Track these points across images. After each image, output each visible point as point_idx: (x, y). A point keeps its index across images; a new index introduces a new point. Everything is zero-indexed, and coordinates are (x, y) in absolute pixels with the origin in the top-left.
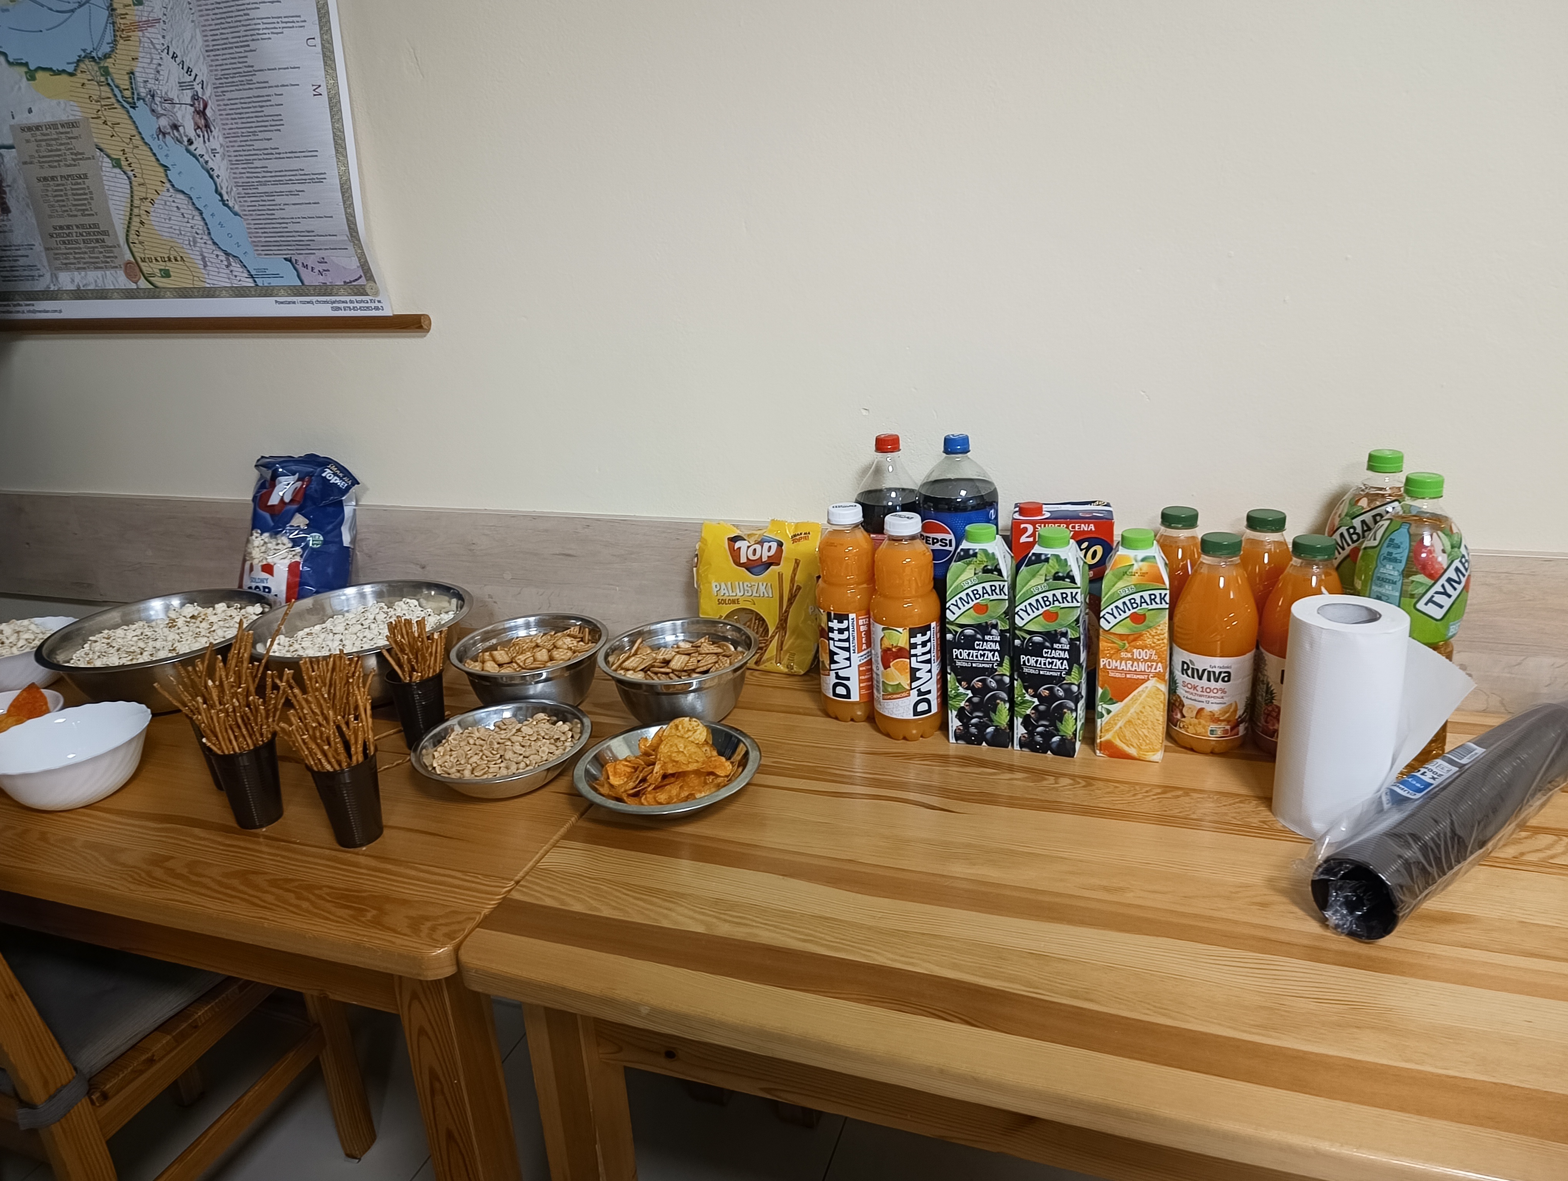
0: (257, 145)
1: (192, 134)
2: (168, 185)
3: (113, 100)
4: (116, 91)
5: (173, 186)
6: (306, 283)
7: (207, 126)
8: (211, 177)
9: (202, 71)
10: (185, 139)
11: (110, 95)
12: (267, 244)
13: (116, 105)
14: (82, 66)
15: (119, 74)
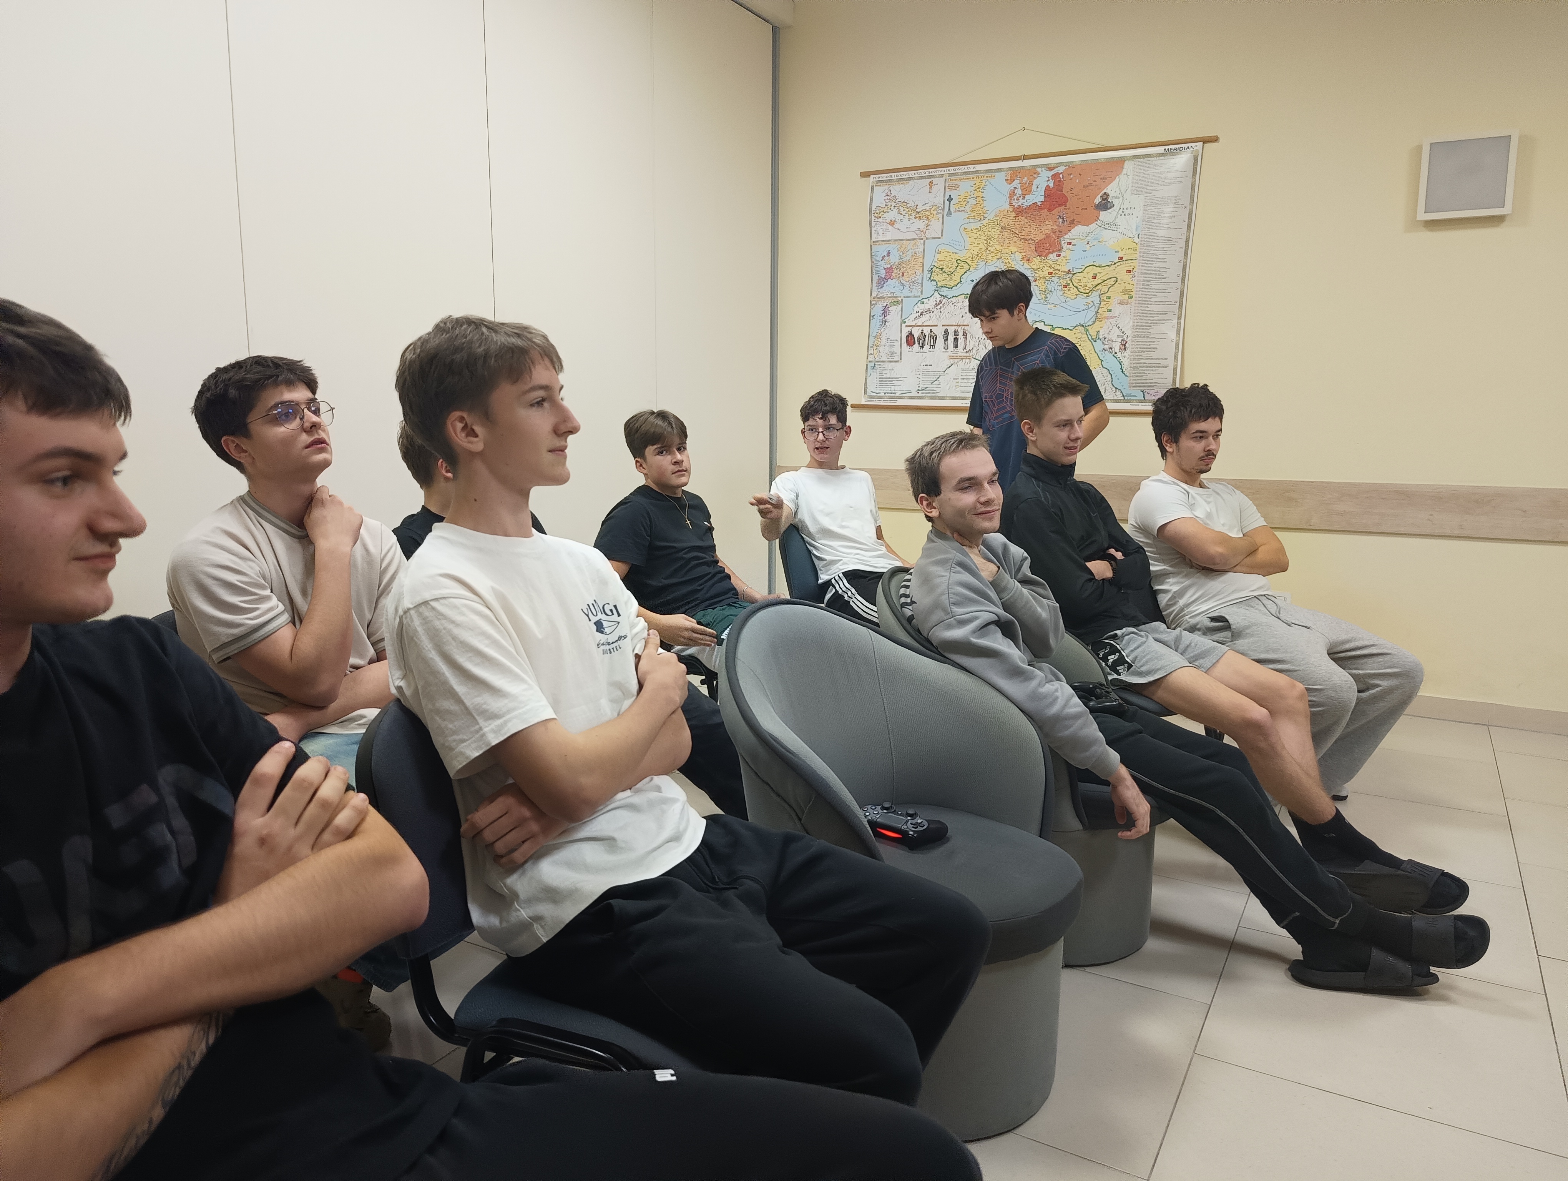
0: (1143, 355)
1: (1117, 351)
2: (1101, 366)
3: (1087, 339)
4: (1089, 336)
5: (1103, 366)
7: (1125, 349)
8: (1121, 364)
9: (1129, 332)
10: (1114, 352)
11: (1086, 337)
12: (1135, 386)
13: (1088, 341)
14: (1077, 328)
15: (1093, 332)
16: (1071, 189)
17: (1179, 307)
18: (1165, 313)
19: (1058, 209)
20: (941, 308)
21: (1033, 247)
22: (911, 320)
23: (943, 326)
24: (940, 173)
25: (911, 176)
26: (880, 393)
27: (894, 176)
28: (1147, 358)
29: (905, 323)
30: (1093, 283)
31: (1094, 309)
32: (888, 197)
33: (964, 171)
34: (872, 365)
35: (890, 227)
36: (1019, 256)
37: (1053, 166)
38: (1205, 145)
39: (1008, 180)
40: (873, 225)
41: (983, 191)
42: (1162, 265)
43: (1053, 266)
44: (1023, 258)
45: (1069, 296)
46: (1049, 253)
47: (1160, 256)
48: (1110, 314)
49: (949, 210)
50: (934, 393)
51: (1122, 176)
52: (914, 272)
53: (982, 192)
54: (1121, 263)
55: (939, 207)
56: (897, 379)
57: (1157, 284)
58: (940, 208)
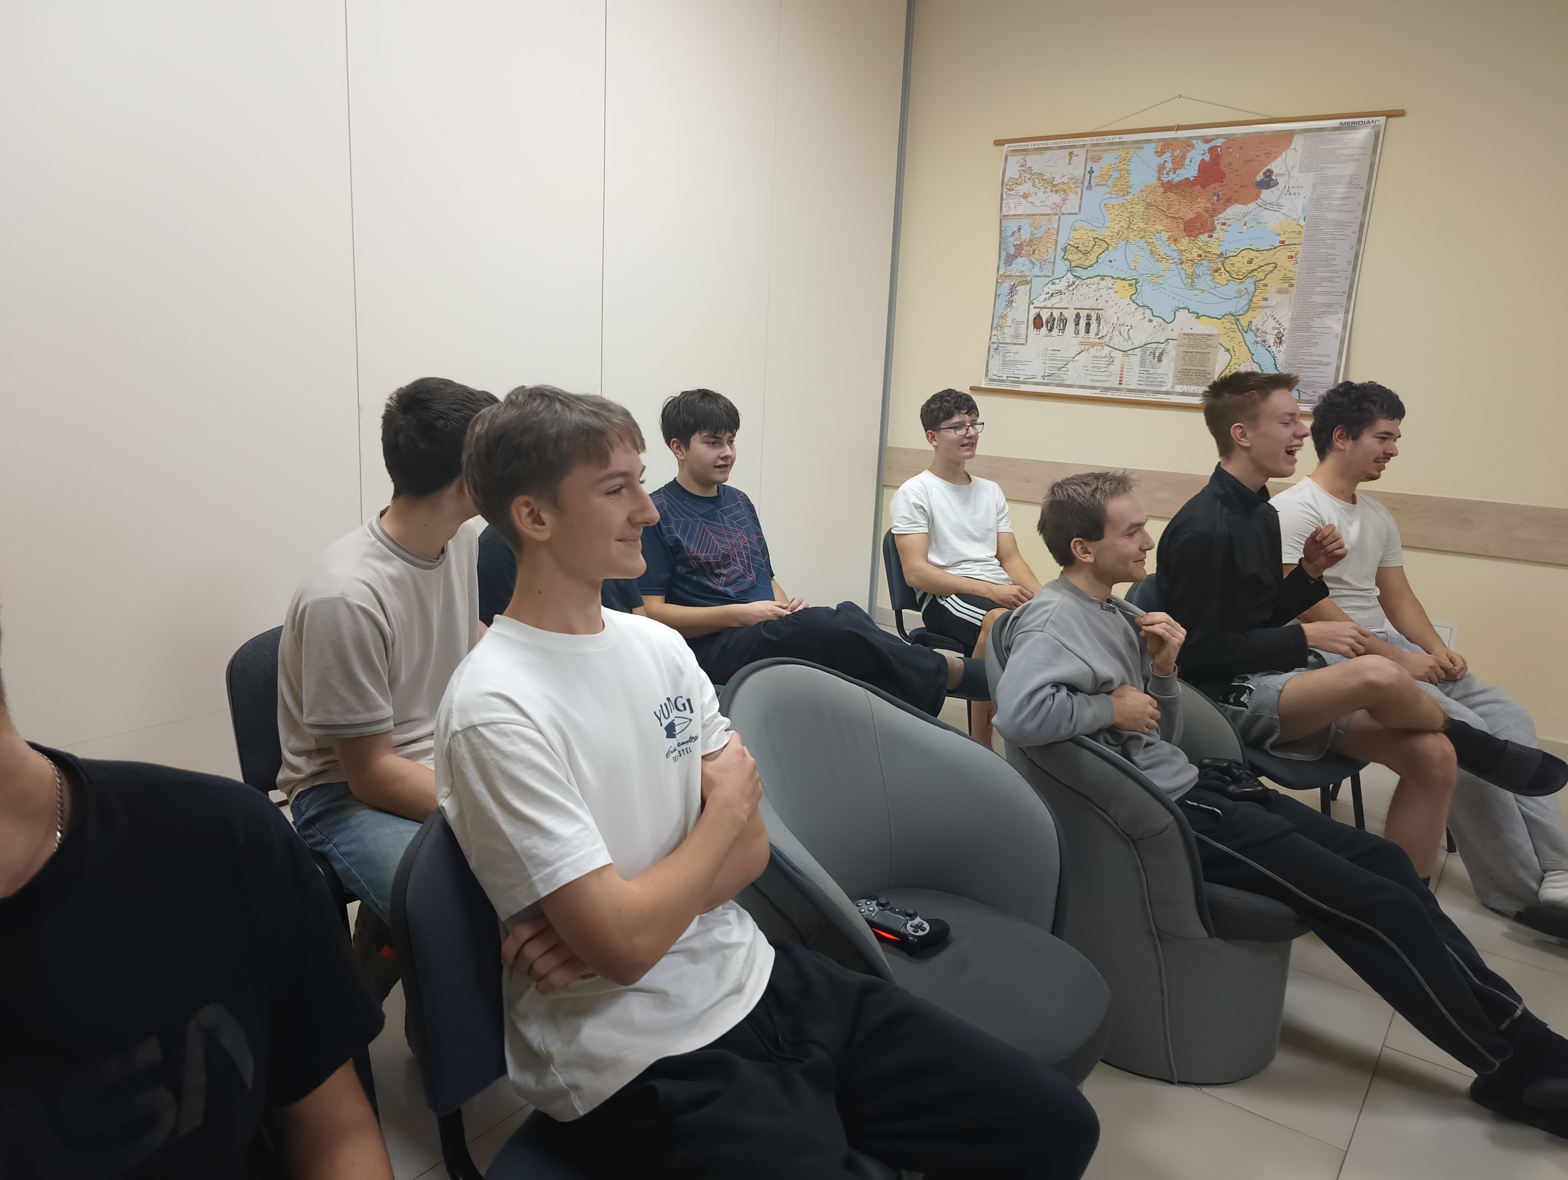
0: (1302, 351)
1: (1271, 344)
2: (1251, 360)
3: (1237, 329)
4: (1240, 327)
5: (1253, 360)
6: (1301, 398)
7: (1280, 342)
8: (1275, 359)
9: (1286, 324)
10: (1267, 346)
11: (1236, 327)
13: (1238, 331)
14: (1226, 317)
15: (1244, 321)
16: (1230, 164)
17: (1347, 299)
18: (1330, 305)
19: (1213, 186)
20: (1073, 290)
21: (1182, 226)
22: (1040, 301)
23: (1075, 309)
24: (1081, 143)
25: (1049, 146)
26: (1002, 377)
27: (1031, 145)
28: (1306, 354)
29: (1033, 304)
30: (1247, 268)
31: (1246, 297)
32: (1023, 168)
33: (1109, 141)
34: (995, 347)
35: (1023, 201)
36: (1165, 235)
37: (1210, 138)
38: (1390, 120)
39: (1158, 152)
40: (1004, 197)
41: (1128, 163)
42: (1330, 251)
43: (1203, 247)
44: (1169, 238)
45: (1219, 281)
46: (1201, 233)
47: (1328, 241)
48: (1265, 303)
49: (1090, 183)
50: (1061, 380)
51: (1290, 152)
52: (1046, 250)
53: (1127, 165)
54: (1283, 247)
55: (1078, 180)
56: (1021, 363)
57: (1323, 272)
58: (1080, 181)
